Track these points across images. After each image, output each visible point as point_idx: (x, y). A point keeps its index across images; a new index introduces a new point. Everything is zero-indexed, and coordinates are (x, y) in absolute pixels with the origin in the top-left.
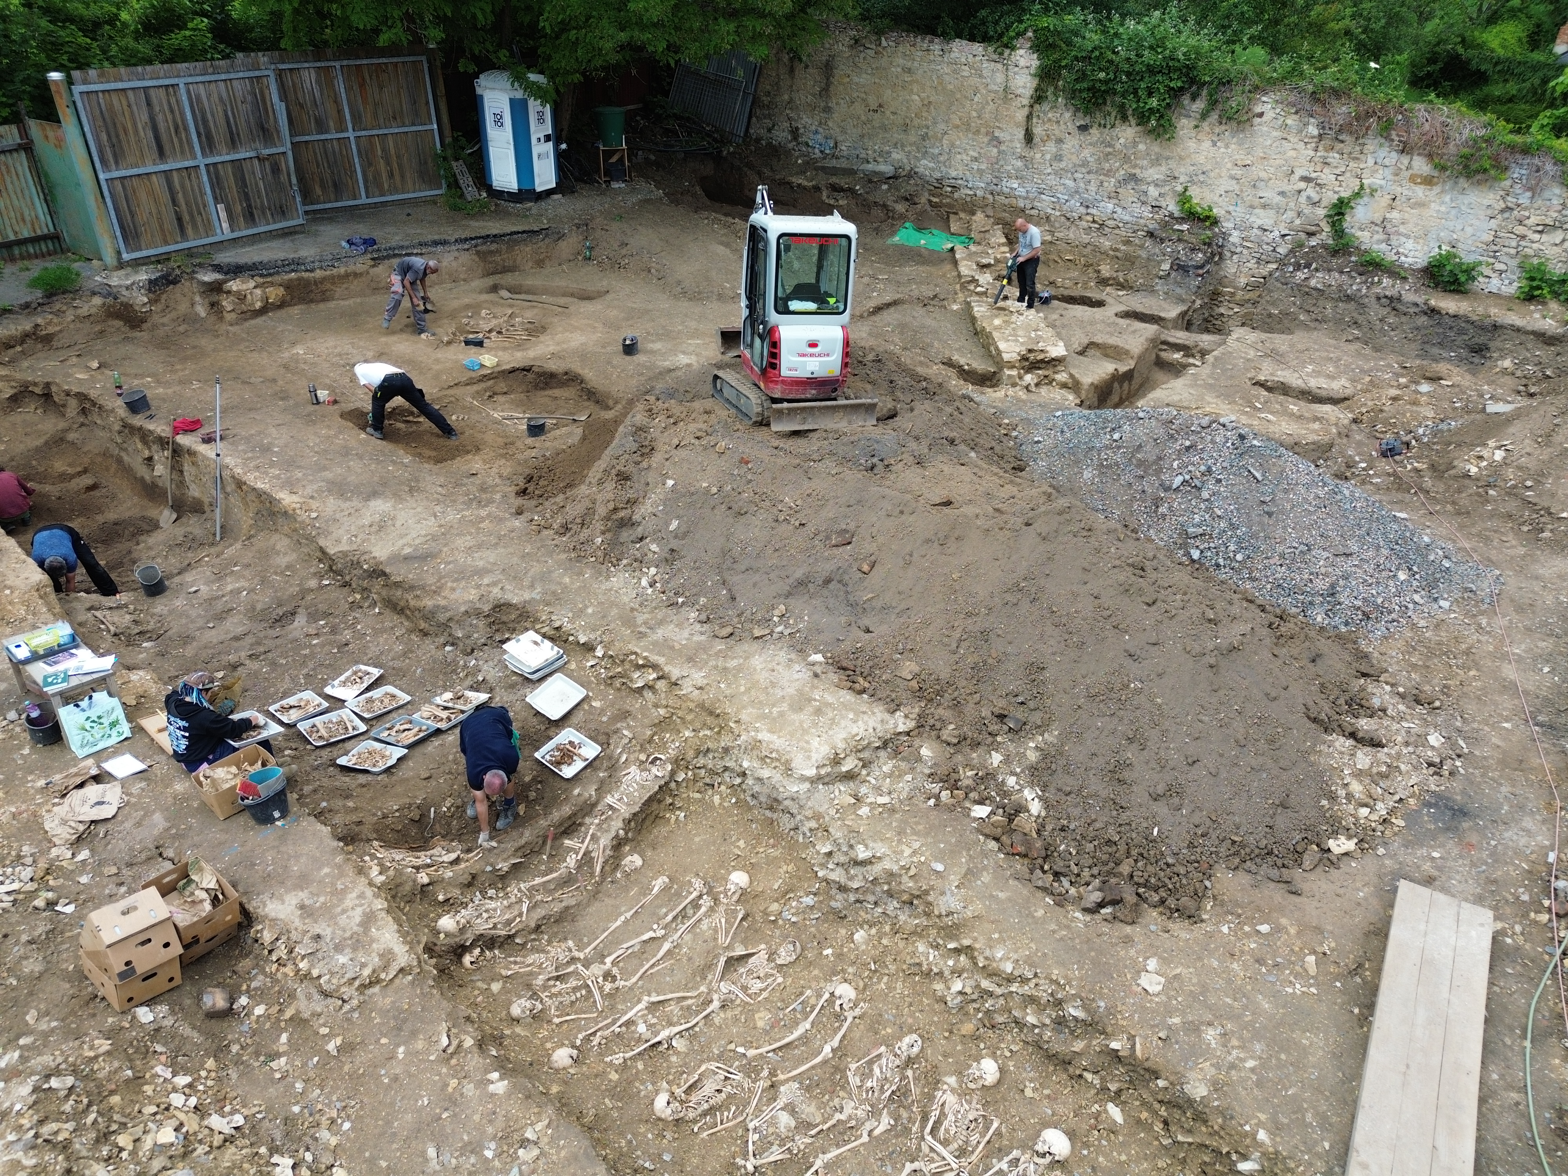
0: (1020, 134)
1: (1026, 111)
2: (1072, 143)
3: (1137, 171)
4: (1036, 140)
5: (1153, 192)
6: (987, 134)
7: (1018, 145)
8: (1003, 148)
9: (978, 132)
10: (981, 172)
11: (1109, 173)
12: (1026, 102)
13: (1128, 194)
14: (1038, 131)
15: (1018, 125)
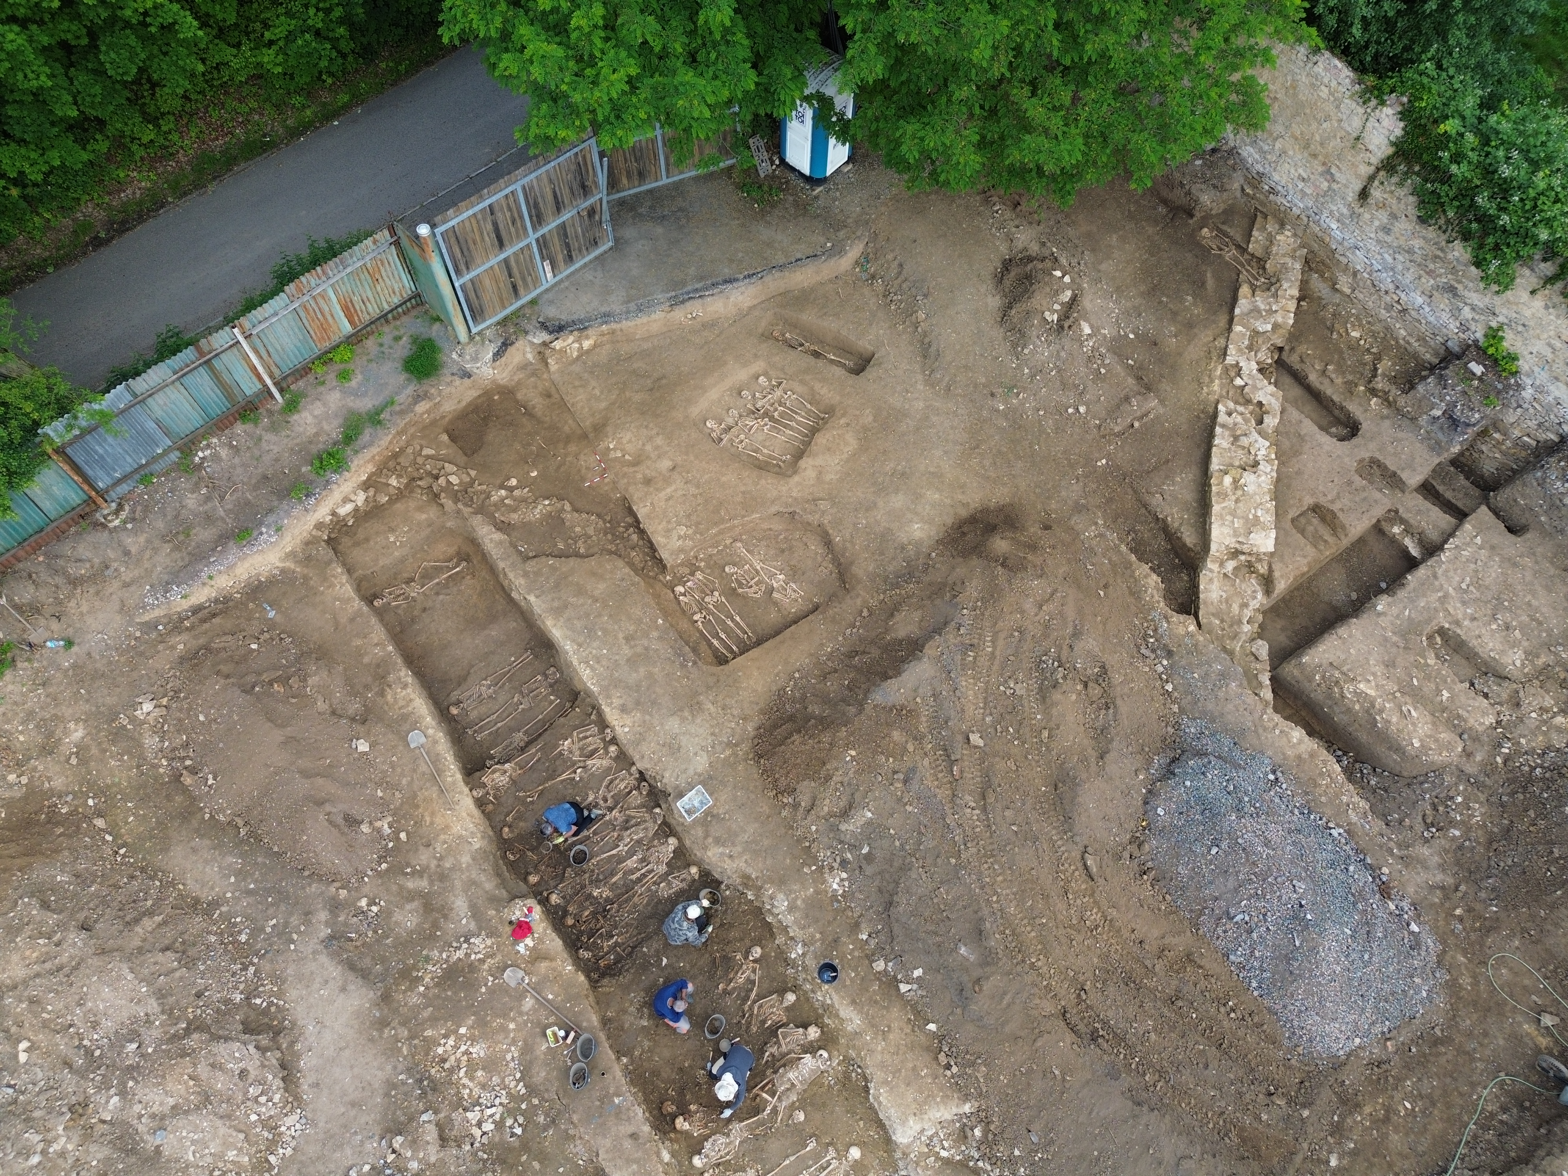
0: (1358, 186)
1: (1372, 169)
2: (1405, 226)
3: (1460, 287)
4: (1371, 201)
5: (1467, 313)
6: (1324, 164)
7: (1351, 195)
8: (1335, 186)
9: (1315, 156)
10: (1304, 194)
11: (1430, 273)
12: (1375, 161)
13: (1443, 302)
14: (1376, 193)
15: (1358, 176)
